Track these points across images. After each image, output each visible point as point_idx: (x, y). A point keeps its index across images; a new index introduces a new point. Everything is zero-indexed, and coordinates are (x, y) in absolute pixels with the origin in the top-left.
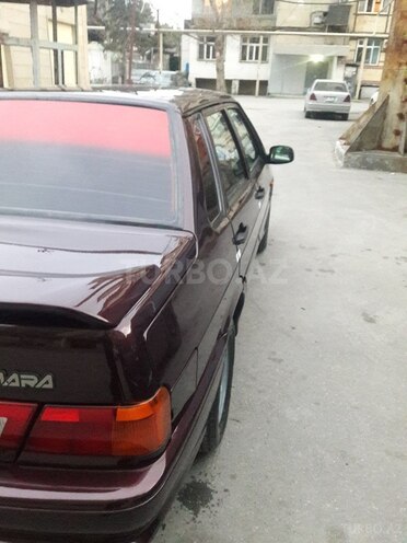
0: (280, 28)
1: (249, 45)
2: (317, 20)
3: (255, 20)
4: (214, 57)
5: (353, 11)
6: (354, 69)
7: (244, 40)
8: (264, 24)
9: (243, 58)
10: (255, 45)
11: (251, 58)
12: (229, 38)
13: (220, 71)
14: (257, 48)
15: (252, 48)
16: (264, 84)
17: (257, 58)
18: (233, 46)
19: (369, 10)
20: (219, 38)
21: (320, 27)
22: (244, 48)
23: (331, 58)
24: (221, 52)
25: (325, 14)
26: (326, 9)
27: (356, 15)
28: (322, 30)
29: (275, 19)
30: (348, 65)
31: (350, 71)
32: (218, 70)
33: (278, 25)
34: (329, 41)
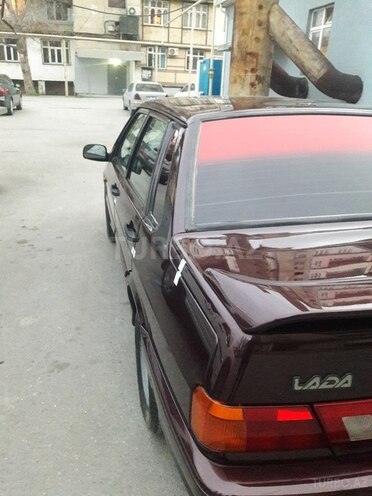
0: (80, 34)
1: (50, 48)
2: (111, 28)
3: (53, 24)
4: (16, 58)
5: (140, 23)
6: (150, 72)
7: (45, 43)
8: (62, 29)
9: (46, 60)
10: (56, 49)
11: (53, 60)
12: (29, 41)
13: (26, 72)
14: (59, 51)
15: (53, 51)
16: (71, 84)
17: (60, 61)
18: (34, 49)
19: (152, 22)
20: (20, 41)
21: (116, 34)
22: (45, 51)
23: (128, 63)
24: (25, 53)
25: (117, 23)
26: (117, 19)
27: (143, 26)
28: (118, 37)
29: (72, 25)
30: (144, 68)
31: (146, 74)
32: (24, 71)
33: (76, 30)
34: (123, 47)
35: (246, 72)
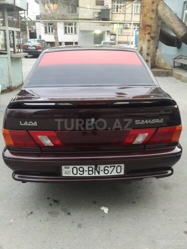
0: (81, 19)
1: (68, 26)
2: (96, 16)
3: (70, 16)
4: (52, 32)
5: (111, 12)
6: (114, 36)
7: (65, 24)
8: (73, 17)
9: (66, 32)
10: (70, 27)
11: (69, 32)
12: (58, 24)
13: (56, 38)
14: (72, 28)
15: (69, 28)
16: (76, 43)
17: (72, 32)
18: (60, 27)
19: (117, 11)
20: (54, 24)
21: (99, 19)
22: (66, 28)
23: (104, 32)
24: (56, 29)
25: (99, 13)
26: (99, 11)
27: (112, 13)
28: (99, 20)
29: (78, 15)
30: (111, 34)
31: (113, 37)
32: (55, 38)
33: (80, 17)
34: (102, 24)
35: (145, 34)
